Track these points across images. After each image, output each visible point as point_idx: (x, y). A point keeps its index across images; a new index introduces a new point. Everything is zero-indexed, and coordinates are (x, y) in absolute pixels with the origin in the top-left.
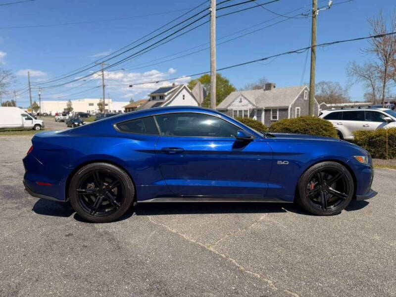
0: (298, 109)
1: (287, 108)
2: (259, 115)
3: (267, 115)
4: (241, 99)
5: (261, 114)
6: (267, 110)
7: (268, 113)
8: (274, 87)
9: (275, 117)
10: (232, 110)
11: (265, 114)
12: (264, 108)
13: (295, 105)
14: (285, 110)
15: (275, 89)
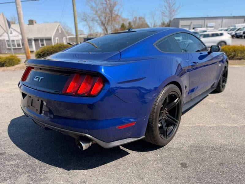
0: (57, 39)
1: (50, 38)
2: (30, 44)
3: (37, 43)
4: (11, 31)
5: (31, 43)
6: (36, 40)
7: (37, 42)
8: (36, 23)
9: (43, 45)
10: (4, 40)
11: (35, 43)
12: (33, 38)
13: (55, 36)
14: (49, 39)
15: (36, 24)
